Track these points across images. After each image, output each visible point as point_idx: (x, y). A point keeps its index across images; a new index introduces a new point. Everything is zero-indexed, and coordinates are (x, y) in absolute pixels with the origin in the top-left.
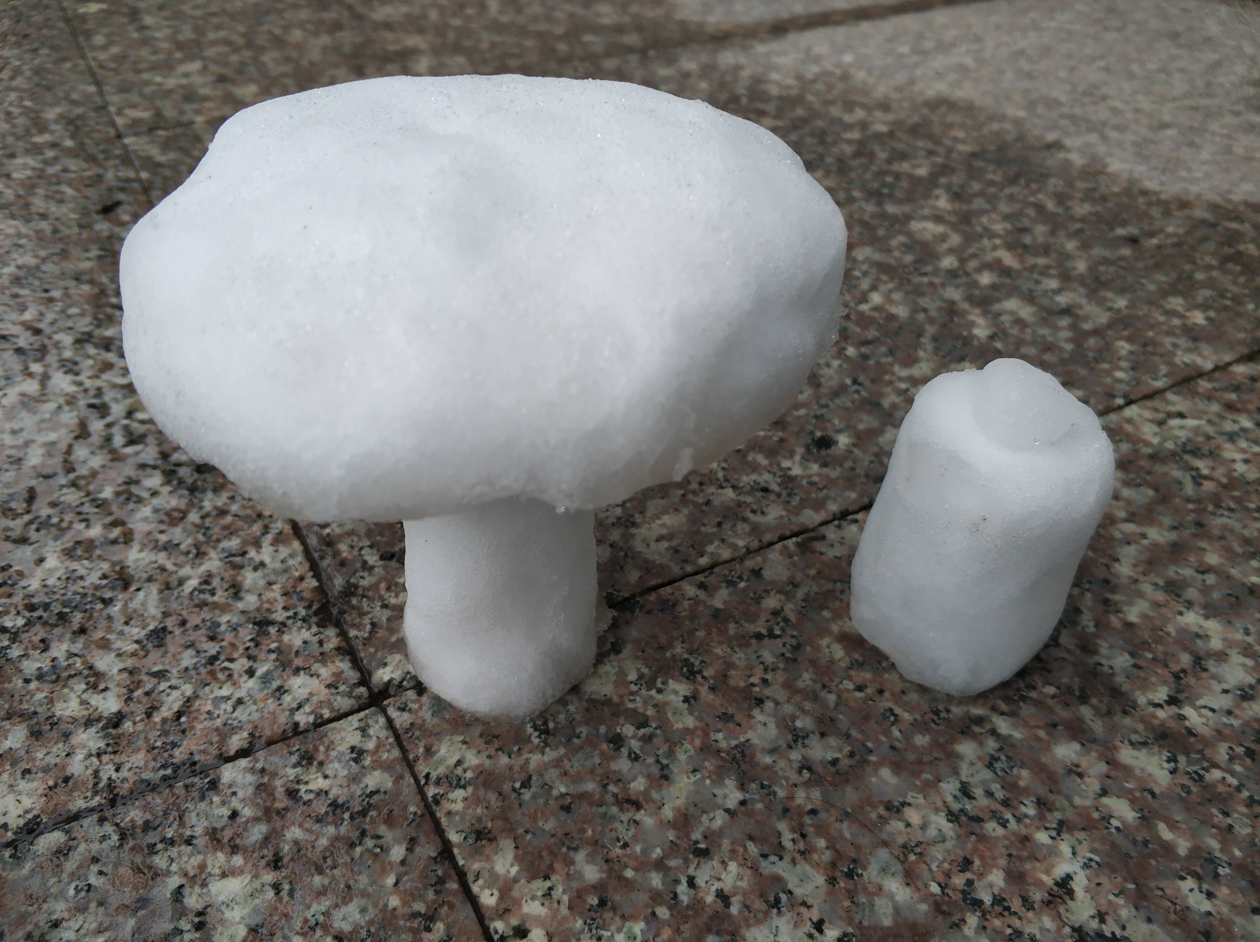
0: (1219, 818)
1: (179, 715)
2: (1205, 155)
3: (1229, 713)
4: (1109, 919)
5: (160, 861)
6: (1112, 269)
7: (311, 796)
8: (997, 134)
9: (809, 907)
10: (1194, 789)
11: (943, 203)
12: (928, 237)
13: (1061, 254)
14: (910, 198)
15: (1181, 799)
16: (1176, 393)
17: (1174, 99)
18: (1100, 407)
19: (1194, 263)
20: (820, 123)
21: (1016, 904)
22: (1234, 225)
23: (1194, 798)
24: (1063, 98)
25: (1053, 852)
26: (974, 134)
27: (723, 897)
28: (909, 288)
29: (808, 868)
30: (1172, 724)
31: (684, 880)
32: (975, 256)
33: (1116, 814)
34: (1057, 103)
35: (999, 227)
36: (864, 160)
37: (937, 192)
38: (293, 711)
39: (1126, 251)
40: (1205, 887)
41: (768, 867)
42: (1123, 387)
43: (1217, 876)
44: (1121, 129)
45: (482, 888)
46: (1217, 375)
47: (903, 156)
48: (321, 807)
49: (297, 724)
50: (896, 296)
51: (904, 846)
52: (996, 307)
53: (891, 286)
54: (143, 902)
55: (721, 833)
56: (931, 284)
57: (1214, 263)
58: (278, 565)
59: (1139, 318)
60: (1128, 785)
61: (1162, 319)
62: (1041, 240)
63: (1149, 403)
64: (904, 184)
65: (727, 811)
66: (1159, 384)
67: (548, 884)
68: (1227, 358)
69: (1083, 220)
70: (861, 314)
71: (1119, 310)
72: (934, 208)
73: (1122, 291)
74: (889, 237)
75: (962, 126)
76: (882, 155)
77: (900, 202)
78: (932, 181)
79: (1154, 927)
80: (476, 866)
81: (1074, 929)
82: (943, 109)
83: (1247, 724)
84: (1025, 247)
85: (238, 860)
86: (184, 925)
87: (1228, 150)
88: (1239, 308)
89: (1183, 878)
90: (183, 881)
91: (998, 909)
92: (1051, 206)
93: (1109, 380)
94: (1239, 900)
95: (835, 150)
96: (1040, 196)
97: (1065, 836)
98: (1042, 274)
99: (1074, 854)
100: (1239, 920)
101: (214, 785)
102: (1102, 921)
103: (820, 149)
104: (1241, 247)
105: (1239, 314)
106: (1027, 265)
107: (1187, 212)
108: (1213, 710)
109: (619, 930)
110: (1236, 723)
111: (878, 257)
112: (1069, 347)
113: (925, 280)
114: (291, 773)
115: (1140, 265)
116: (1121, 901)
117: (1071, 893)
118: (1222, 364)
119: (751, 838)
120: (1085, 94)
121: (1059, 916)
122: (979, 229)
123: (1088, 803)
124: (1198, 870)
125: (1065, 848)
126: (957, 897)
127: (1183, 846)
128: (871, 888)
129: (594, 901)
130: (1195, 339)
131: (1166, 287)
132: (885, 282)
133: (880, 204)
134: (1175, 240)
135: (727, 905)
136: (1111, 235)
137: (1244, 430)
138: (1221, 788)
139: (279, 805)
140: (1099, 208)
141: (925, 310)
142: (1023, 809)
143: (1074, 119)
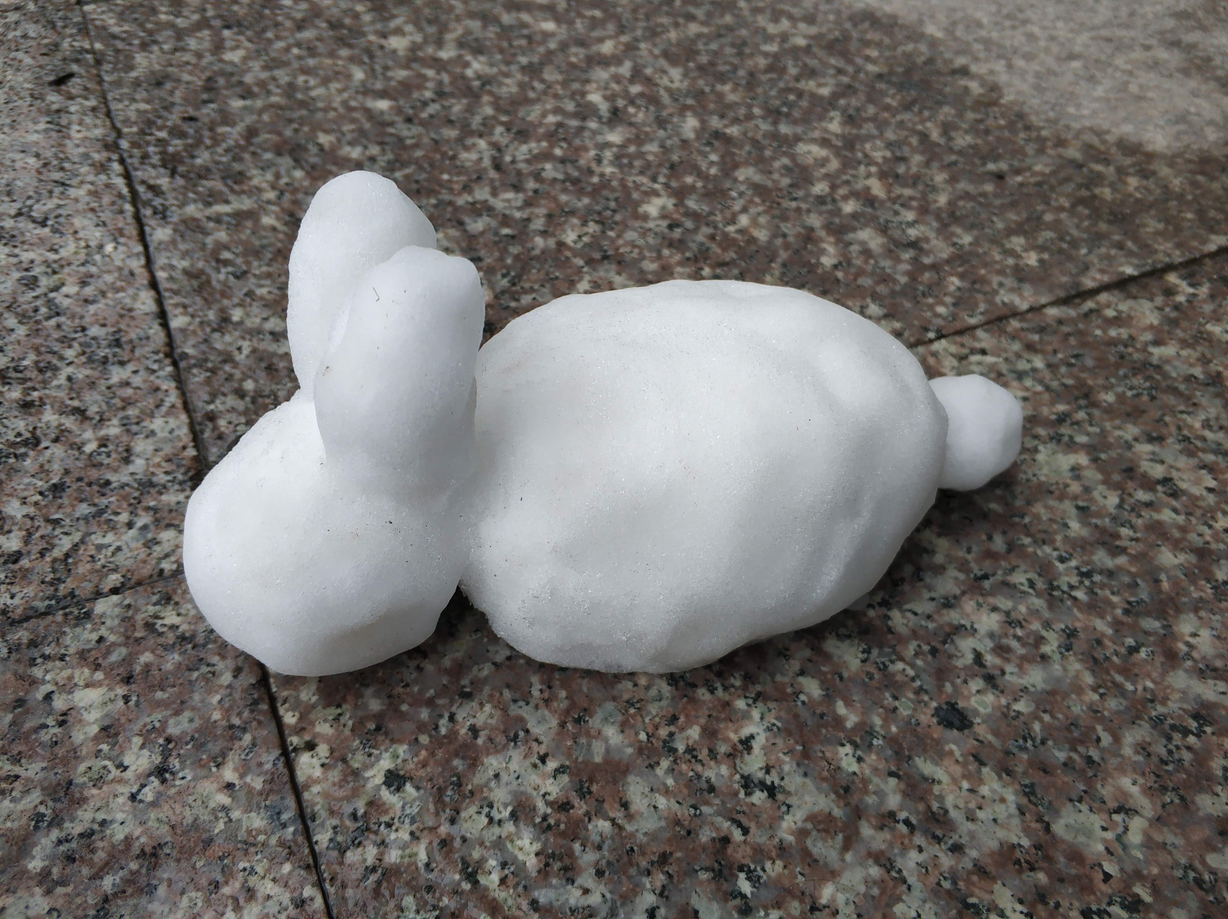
0: (888, 700)
1: (67, 555)
2: (1099, 91)
3: (929, 617)
4: (773, 772)
5: (37, 672)
6: (970, 205)
7: (164, 629)
8: (908, 56)
9: (540, 743)
10: (876, 676)
11: (835, 126)
12: (810, 160)
13: (928, 186)
14: (805, 120)
15: (864, 683)
16: (986, 331)
17: (1093, 28)
18: (912, 340)
19: (1048, 204)
20: (744, 32)
21: (703, 754)
22: (1099, 168)
23: (874, 683)
24: (985, 21)
25: (746, 716)
26: (887, 54)
27: (474, 731)
28: (776, 212)
29: (546, 712)
30: (877, 622)
31: (446, 715)
32: (847, 182)
33: (806, 690)
34: (979, 25)
35: (878, 155)
36: (774, 76)
37: (832, 114)
38: (160, 559)
39: (989, 188)
40: (859, 753)
41: (514, 710)
42: (939, 322)
43: (871, 745)
44: (1029, 57)
45: (287, 711)
46: (1030, 315)
47: (812, 73)
48: (170, 638)
49: (162, 571)
50: (762, 220)
51: (627, 702)
52: (851, 236)
53: (761, 209)
54: (20, 702)
55: (485, 681)
56: (798, 210)
57: (1067, 205)
58: (166, 434)
59: (978, 255)
60: (824, 669)
61: (998, 257)
62: (914, 170)
63: (958, 339)
64: (804, 103)
65: (494, 664)
66: (973, 321)
67: (339, 711)
68: (1043, 300)
69: (960, 153)
70: (726, 235)
71: (962, 246)
72: (826, 130)
73: (971, 227)
74: (773, 159)
75: (879, 45)
76: (793, 71)
77: (795, 122)
78: (831, 103)
79: (808, 781)
80: (285, 694)
81: (742, 777)
82: (866, 25)
83: (941, 627)
84: (897, 176)
85: (99, 675)
86: (50, 721)
87: (1124, 87)
88: (1073, 252)
89: (843, 745)
90: (54, 688)
91: (688, 757)
92: (935, 135)
93: (929, 314)
94: (882, 766)
95: (750, 63)
96: (929, 125)
97: (760, 704)
98: (903, 205)
99: (762, 718)
100: (876, 780)
101: (88, 615)
102: (768, 772)
103: (736, 61)
104: (1097, 191)
105: (1070, 258)
106: (893, 195)
107: (1060, 150)
108: (915, 614)
109: (386, 750)
110: (931, 625)
111: (757, 178)
112: (903, 280)
113: (794, 204)
114: (151, 609)
115: (998, 202)
116: (787, 759)
117: (749, 749)
118: (1037, 305)
119: (508, 686)
120: (1008, 17)
121: (735, 767)
122: (860, 155)
123: (786, 680)
124: (858, 740)
125: (756, 714)
126: (658, 744)
127: (852, 720)
128: (593, 732)
129: (372, 726)
130: (1021, 280)
131: (1013, 226)
132: (757, 205)
133: (775, 123)
134: (1039, 178)
135: (476, 737)
136: (981, 170)
137: (1034, 370)
138: (899, 678)
139: (138, 635)
140: (979, 141)
141: (784, 236)
142: (732, 680)
143: (987, 43)
